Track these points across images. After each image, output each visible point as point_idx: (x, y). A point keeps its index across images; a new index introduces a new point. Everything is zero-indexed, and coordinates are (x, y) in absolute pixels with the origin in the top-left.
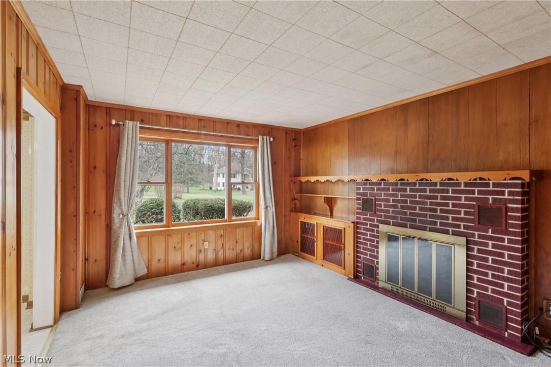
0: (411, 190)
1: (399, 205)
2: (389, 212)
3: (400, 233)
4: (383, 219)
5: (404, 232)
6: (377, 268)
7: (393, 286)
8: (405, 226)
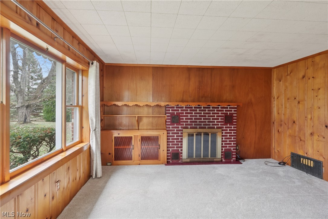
0: (199, 110)
1: (193, 118)
2: (188, 122)
3: (195, 132)
4: (184, 126)
5: (196, 131)
6: (182, 153)
7: (190, 159)
8: (196, 128)
